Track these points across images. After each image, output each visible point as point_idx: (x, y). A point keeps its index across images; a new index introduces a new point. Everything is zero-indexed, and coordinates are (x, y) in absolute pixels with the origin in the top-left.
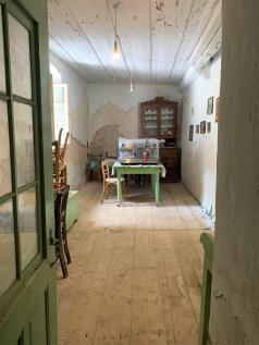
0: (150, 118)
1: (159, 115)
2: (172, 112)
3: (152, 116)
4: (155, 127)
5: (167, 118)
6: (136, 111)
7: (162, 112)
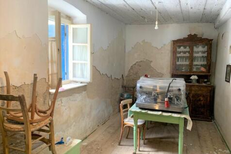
0: (182, 55)
1: (191, 52)
2: (206, 49)
3: (185, 53)
4: (187, 63)
5: (200, 55)
6: (169, 48)
7: (195, 49)
